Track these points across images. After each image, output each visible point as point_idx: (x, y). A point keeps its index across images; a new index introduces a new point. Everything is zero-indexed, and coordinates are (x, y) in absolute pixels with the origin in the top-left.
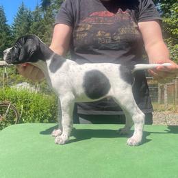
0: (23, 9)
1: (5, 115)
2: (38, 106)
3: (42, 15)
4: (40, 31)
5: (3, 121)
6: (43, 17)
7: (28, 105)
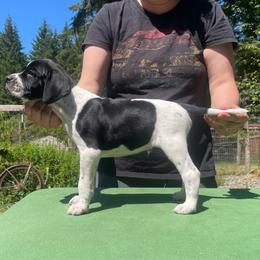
0: (45, 31)
1: (23, 182)
2: (69, 168)
3: (73, 39)
4: (70, 62)
5: (21, 189)
6: (74, 43)
7: (56, 166)
